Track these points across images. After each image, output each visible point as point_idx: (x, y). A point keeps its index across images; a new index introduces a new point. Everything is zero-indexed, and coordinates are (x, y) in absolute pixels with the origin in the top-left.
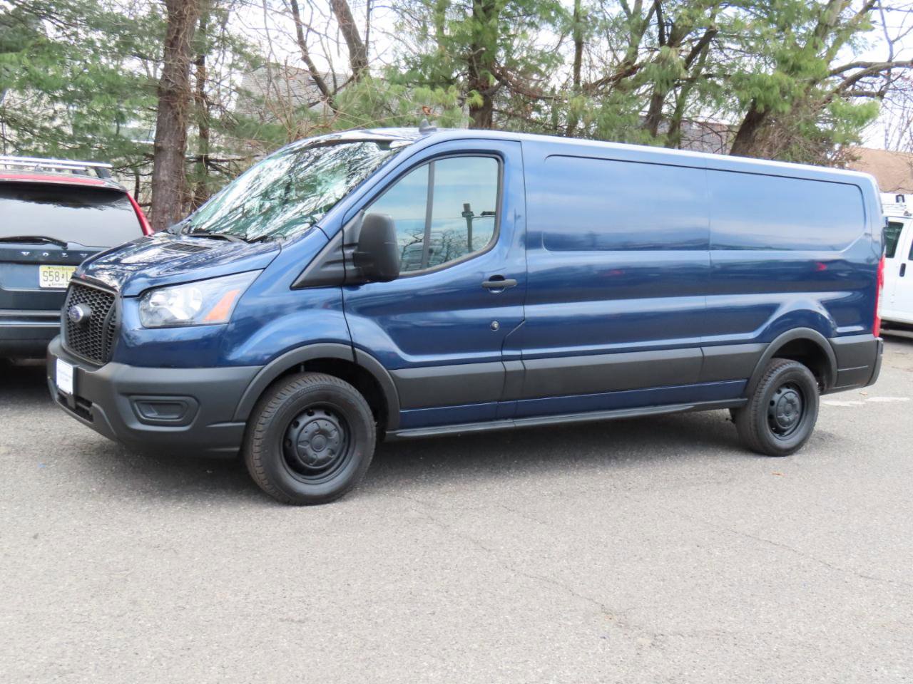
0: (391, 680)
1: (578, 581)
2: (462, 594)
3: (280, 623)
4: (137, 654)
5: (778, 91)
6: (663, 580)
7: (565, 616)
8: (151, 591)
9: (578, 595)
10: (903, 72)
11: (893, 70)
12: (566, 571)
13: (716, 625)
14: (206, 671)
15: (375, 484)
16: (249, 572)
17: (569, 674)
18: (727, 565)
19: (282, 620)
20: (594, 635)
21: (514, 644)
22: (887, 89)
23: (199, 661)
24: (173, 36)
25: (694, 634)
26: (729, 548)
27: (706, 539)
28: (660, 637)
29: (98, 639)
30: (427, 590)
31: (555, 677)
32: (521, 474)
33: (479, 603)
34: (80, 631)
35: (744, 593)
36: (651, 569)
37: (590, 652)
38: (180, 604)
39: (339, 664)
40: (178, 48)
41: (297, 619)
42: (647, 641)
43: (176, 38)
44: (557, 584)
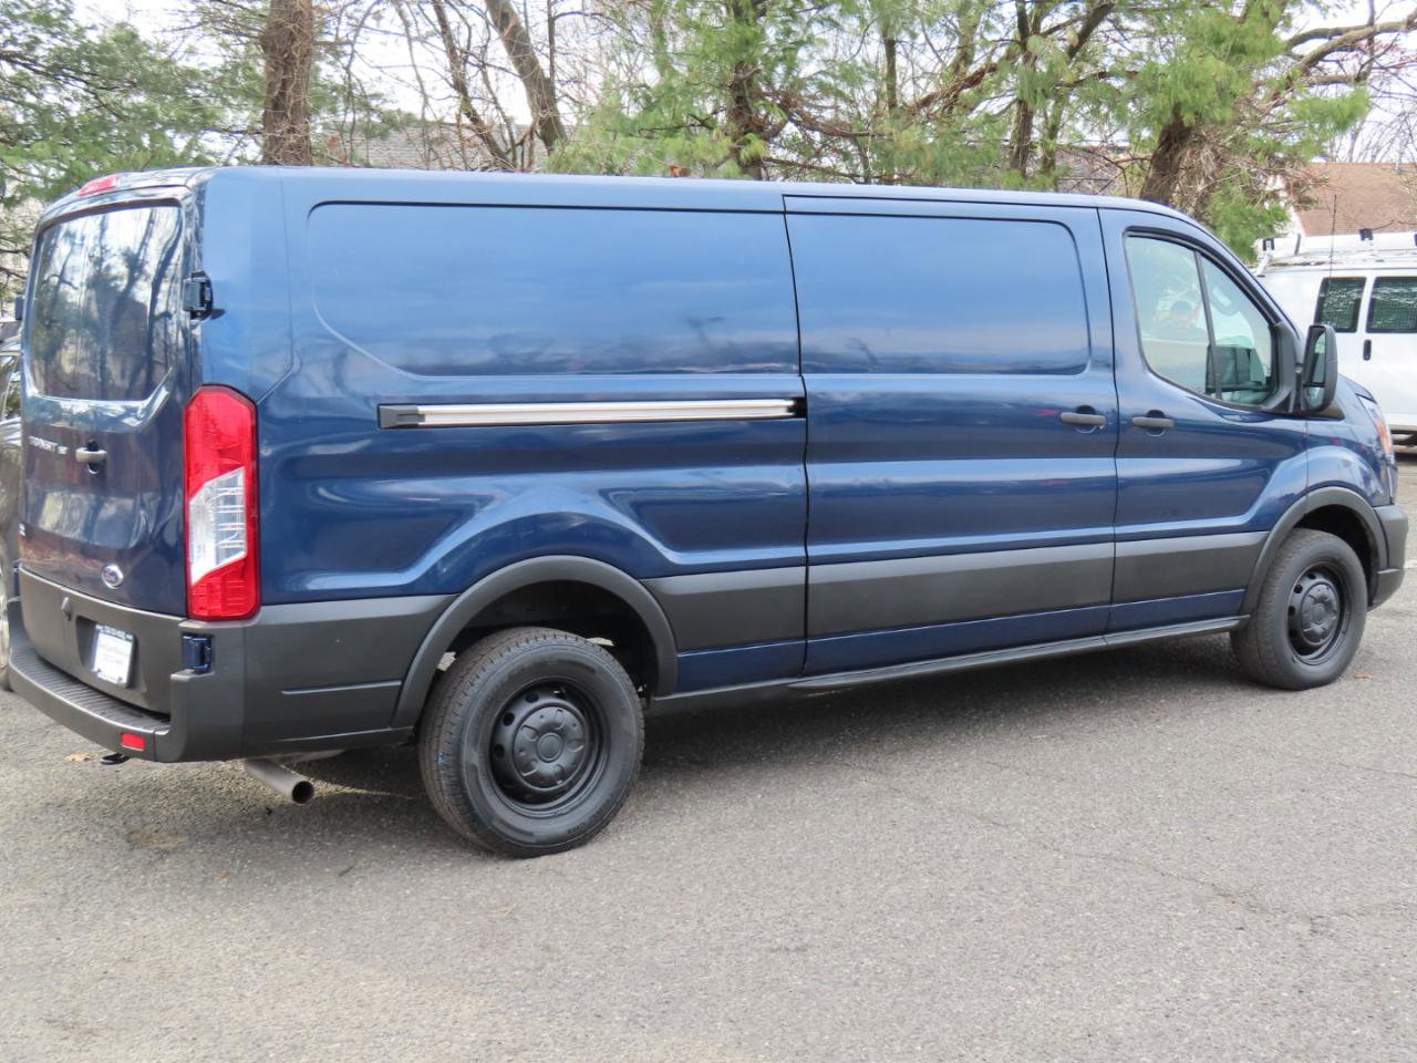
0: (976, 1014)
1: (1160, 856)
2: (1005, 889)
3: (773, 955)
4: (599, 1016)
5: (1214, 89)
6: (1280, 843)
7: (1169, 904)
8: (560, 930)
9: (1170, 875)
10: (1395, 40)
11: (1377, 38)
12: (1134, 845)
13: (1389, 896)
14: (712, 1028)
15: (784, 750)
16: (682, 890)
17: (1220, 982)
18: (1359, 813)
19: (772, 951)
20: (1224, 926)
21: (1119, 950)
22: (1370, 68)
23: (693, 1017)
24: (276, 93)
25: (1364, 912)
26: (1349, 790)
27: (1309, 779)
28: (1319, 920)
29: (529, 1002)
30: (952, 889)
31: (1202, 987)
32: (987, 714)
33: (1036, 899)
34: (497, 994)
35: (1407, 849)
36: (1253, 828)
37: (1232, 949)
38: (614, 944)
39: (890, 1001)
40: (285, 110)
41: (792, 946)
42: (1305, 928)
43: (282, 94)
44: (1130, 862)
